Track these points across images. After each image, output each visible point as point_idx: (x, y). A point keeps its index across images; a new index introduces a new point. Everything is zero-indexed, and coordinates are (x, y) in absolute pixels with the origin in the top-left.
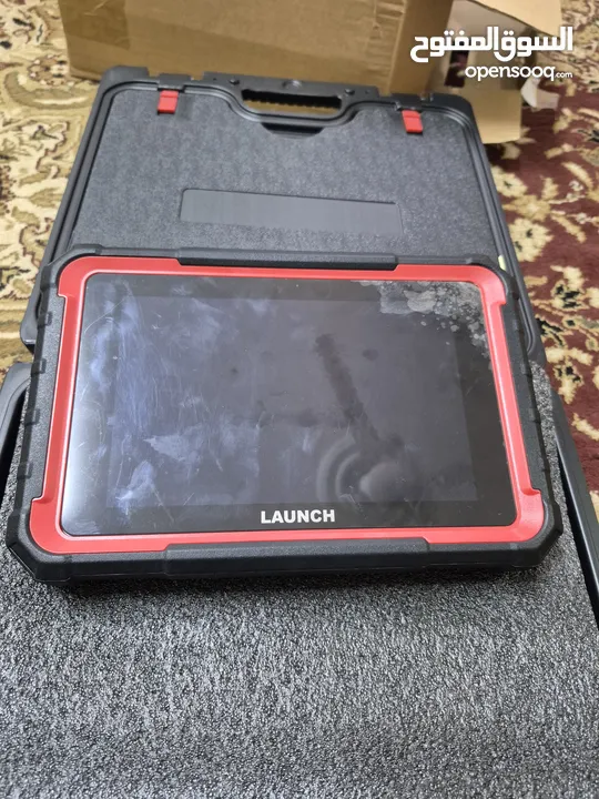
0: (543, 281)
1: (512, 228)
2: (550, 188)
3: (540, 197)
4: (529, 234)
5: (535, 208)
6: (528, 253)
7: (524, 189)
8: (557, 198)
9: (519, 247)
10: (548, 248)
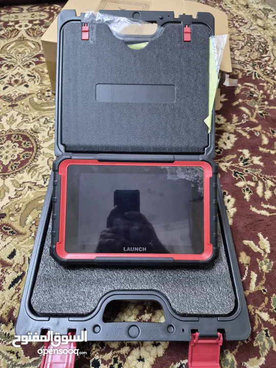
0: (235, 156)
1: (222, 136)
2: (235, 118)
3: (231, 123)
4: (228, 138)
5: (230, 127)
6: (229, 146)
7: (225, 120)
8: (238, 122)
9: (225, 144)
10: (236, 143)
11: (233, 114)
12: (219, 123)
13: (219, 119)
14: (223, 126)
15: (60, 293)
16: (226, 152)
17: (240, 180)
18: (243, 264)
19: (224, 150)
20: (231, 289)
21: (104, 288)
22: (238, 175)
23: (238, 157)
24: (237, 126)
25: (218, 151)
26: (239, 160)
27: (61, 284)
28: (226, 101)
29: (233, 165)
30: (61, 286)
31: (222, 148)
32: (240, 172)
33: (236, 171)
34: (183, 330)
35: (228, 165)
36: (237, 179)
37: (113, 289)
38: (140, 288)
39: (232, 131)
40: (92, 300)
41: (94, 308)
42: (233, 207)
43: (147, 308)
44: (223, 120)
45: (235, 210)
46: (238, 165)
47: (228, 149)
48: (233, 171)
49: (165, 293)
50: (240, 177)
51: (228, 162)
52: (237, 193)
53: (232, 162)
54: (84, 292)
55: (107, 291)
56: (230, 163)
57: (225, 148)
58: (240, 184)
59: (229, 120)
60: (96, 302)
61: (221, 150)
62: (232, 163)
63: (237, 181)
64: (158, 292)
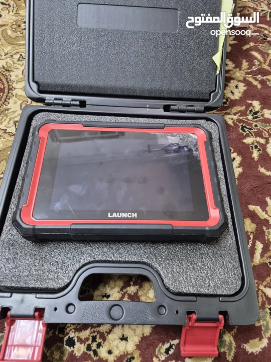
0: (243, 108)
1: (229, 84)
2: (245, 64)
3: (240, 70)
4: (237, 87)
5: (239, 74)
6: (237, 96)
7: (233, 65)
8: (248, 69)
9: (233, 93)
10: (245, 92)
11: (243, 59)
12: (227, 68)
13: (227, 64)
14: (231, 72)
15: (27, 262)
16: (234, 103)
17: (247, 136)
18: (248, 232)
19: (232, 100)
20: (237, 264)
21: (82, 258)
22: (246, 130)
23: (247, 108)
24: (247, 73)
25: (225, 100)
26: (248, 112)
27: (29, 252)
28: (235, 44)
29: (241, 118)
30: (28, 254)
31: (229, 98)
32: (248, 127)
33: (244, 125)
34: (177, 312)
35: (235, 117)
36: (245, 134)
37: (92, 259)
38: (127, 260)
39: (241, 79)
40: (67, 272)
41: (68, 281)
42: (239, 167)
43: (134, 280)
44: (231, 65)
45: (240, 170)
46: (247, 119)
47: (236, 100)
48: (240, 125)
49: (157, 266)
50: (248, 132)
51: (235, 114)
52: (244, 151)
53: (239, 114)
54: (57, 262)
55: (86, 262)
56: (237, 115)
57: (233, 98)
58: (248, 141)
59: (238, 66)
60: (72, 275)
61: (227, 100)
62: (240, 116)
63: (244, 137)
64: (149, 265)
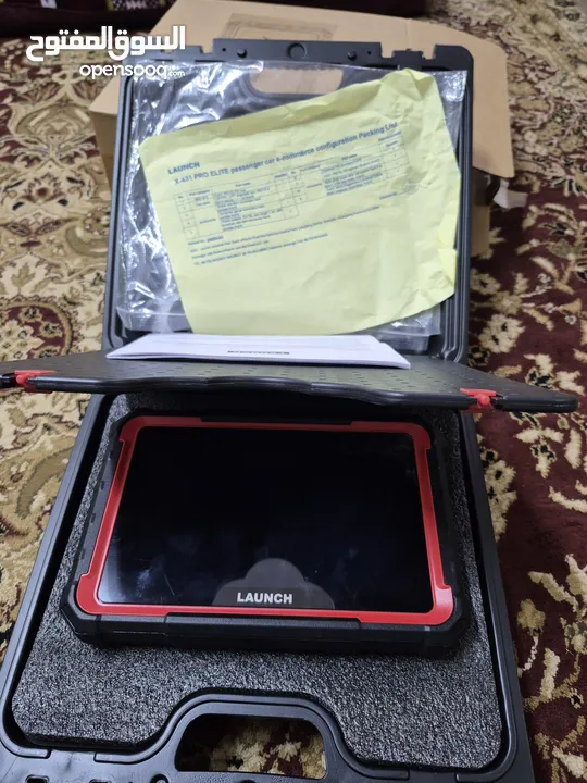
0: (518, 369)
1: (489, 323)
2: (521, 282)
3: (512, 293)
4: (504, 328)
5: (508, 303)
6: (505, 344)
7: (497, 286)
8: (527, 291)
9: (496, 340)
10: (521, 338)
11: (517, 272)
12: (484, 291)
13: (484, 284)
14: (494, 300)
15: (83, 687)
16: (499, 360)
17: (526, 426)
18: (528, 629)
19: (493, 354)
21: (186, 681)
22: (523, 414)
23: (525, 371)
24: (525, 300)
25: (478, 355)
26: (527, 378)
27: (86, 666)
28: (501, 243)
30: (86, 670)
31: (488, 350)
36: (520, 422)
37: (206, 685)
38: (273, 688)
39: (514, 311)
40: (156, 709)
41: (157, 728)
42: (509, 491)
43: (292, 729)
44: (493, 286)
45: (512, 496)
47: (503, 354)
49: (330, 702)
50: (527, 419)
52: (521, 457)
54: (139, 688)
55: (193, 689)
57: (496, 349)
58: (528, 436)
59: (508, 286)
60: (165, 716)
61: (485, 354)
63: (520, 429)
64: (316, 701)
